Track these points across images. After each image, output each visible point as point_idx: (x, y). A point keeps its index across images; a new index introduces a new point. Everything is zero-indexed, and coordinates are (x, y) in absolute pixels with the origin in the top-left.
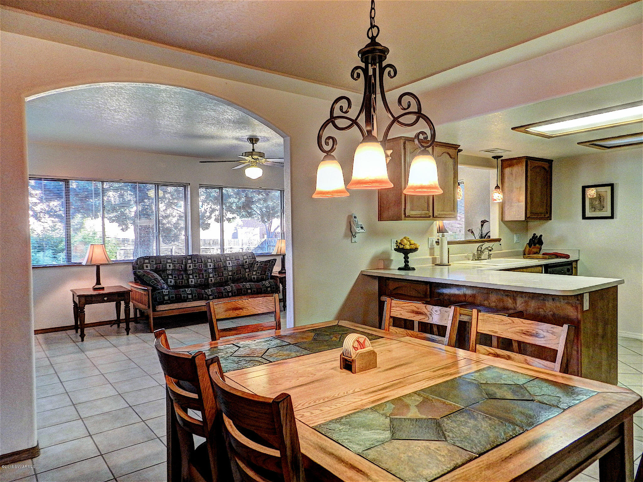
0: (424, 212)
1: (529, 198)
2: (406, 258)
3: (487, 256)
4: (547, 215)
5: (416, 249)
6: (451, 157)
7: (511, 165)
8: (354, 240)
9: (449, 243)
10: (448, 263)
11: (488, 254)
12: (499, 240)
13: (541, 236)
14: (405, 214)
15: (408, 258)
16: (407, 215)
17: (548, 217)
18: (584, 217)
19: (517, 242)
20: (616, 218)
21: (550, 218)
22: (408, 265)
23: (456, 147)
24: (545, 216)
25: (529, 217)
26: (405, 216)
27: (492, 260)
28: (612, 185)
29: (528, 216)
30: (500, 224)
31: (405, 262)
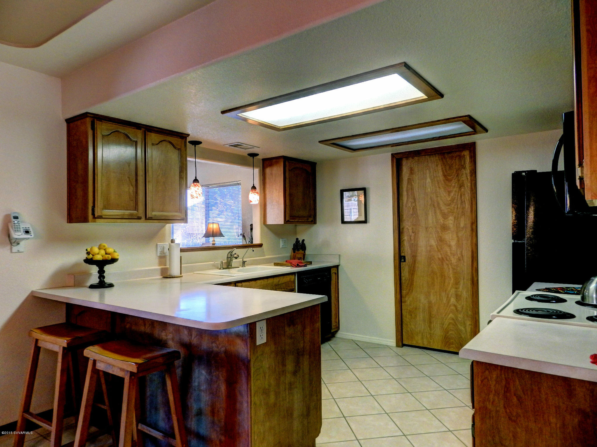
0: (127, 212)
1: (288, 201)
2: (101, 272)
3: (241, 264)
4: (310, 220)
5: (113, 261)
6: (175, 147)
7: (271, 165)
8: (15, 249)
9: (182, 250)
10: (181, 274)
11: (242, 262)
12: (260, 245)
13: (303, 240)
14: (93, 214)
15: (104, 272)
16: (96, 215)
17: (312, 221)
18: (343, 222)
19: (284, 247)
20: (369, 222)
21: (314, 222)
22: (104, 281)
23: (183, 136)
24: (308, 219)
25: (288, 221)
26: (94, 217)
27: (247, 267)
28: (364, 189)
29: (287, 219)
30: (261, 228)
31: (99, 278)
